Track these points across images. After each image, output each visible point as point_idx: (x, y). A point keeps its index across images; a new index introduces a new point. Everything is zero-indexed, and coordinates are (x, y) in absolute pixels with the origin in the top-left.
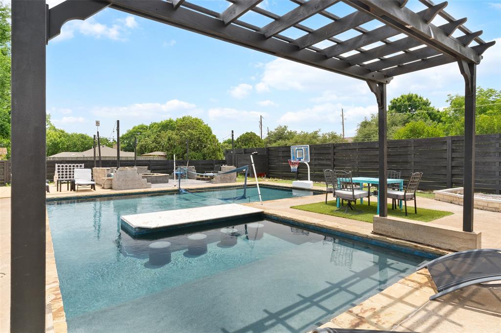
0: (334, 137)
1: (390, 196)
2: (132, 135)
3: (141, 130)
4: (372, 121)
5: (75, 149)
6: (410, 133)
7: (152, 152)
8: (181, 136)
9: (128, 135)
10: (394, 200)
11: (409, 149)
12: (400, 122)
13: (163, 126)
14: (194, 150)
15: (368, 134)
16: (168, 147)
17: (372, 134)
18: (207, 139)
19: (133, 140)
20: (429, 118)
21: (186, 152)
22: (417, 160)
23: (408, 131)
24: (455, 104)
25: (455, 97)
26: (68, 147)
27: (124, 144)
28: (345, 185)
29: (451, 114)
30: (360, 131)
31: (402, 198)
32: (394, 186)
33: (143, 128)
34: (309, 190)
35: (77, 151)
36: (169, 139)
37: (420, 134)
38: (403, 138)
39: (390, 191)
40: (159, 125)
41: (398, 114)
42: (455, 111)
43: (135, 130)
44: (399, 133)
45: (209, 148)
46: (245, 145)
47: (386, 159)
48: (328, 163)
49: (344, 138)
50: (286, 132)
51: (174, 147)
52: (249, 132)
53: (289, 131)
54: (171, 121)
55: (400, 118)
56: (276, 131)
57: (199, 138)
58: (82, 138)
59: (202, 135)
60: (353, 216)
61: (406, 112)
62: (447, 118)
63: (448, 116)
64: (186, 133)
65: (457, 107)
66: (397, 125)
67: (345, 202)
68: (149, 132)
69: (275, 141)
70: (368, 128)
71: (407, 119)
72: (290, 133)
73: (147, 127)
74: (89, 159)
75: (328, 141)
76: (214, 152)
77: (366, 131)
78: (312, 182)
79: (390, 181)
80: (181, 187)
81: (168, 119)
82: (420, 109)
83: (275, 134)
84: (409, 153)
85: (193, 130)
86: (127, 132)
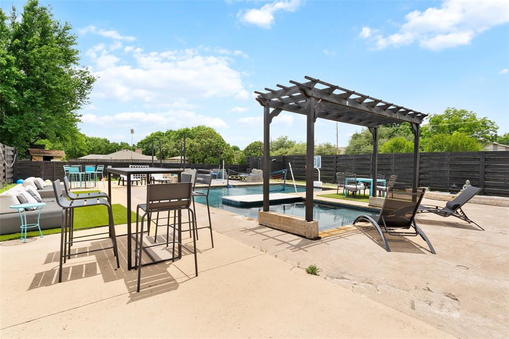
0: (329, 146)
1: (378, 189)
2: (150, 140)
3: (158, 137)
4: (362, 133)
5: (100, 152)
6: (394, 146)
7: (173, 156)
8: (202, 143)
9: (146, 140)
10: (380, 191)
11: (391, 160)
12: (386, 135)
13: (180, 134)
14: (212, 156)
15: (358, 145)
16: (190, 153)
17: (362, 145)
18: (223, 146)
19: (151, 145)
20: (411, 132)
21: (206, 157)
22: (397, 168)
23: (392, 145)
24: (433, 121)
25: (433, 116)
26: (93, 150)
27: (143, 148)
28: (350, 183)
29: (430, 130)
30: (351, 143)
31: (385, 190)
32: (380, 184)
33: (160, 134)
34: (320, 188)
35: (102, 154)
36: (191, 146)
37: (401, 148)
38: (388, 151)
39: (378, 187)
40: (177, 133)
41: (384, 128)
42: (433, 127)
43: (153, 136)
44: (385, 146)
45: (225, 155)
46: (254, 152)
47: (377, 167)
48: (332, 169)
49: (337, 148)
50: (286, 141)
51: (195, 153)
52: (258, 141)
53: (290, 140)
54: (187, 130)
55: (386, 132)
56: (278, 140)
57: (217, 145)
58: (106, 142)
59: (220, 143)
60: (357, 200)
61: (392, 127)
62: (426, 133)
63: (427, 131)
64: (206, 142)
65: (435, 124)
66: (383, 138)
67: (350, 193)
68: (166, 138)
69: (277, 149)
70: (358, 139)
71: (393, 132)
72: (290, 143)
73: (163, 134)
74: (125, 162)
75: (323, 150)
76: (228, 158)
77: (357, 142)
78: (321, 182)
79: (378, 180)
80: (230, 184)
81: (185, 128)
82: (404, 124)
83: (277, 143)
84: (391, 163)
85: (211, 138)
86: (145, 138)
